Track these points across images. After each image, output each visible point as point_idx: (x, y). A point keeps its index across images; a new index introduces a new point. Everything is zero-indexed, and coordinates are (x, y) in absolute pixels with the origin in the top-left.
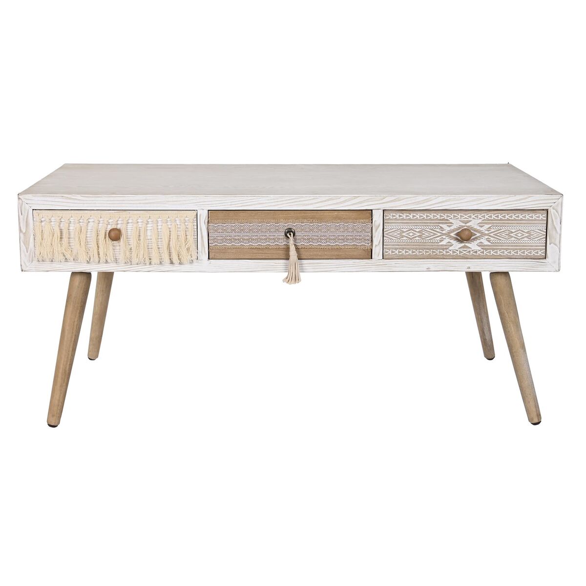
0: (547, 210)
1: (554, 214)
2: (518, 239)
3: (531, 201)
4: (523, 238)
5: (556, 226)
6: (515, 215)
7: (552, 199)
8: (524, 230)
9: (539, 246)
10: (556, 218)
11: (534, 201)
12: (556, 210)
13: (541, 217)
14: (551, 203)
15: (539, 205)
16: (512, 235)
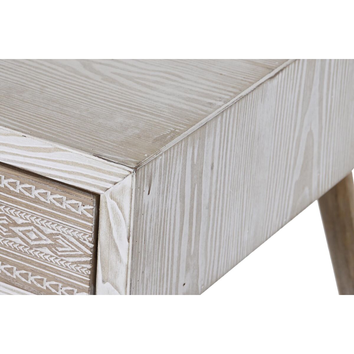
0: (97, 197)
1: (113, 208)
2: (28, 243)
3: (59, 162)
4: (39, 246)
5: (117, 241)
6: (21, 183)
7: (110, 173)
8: (41, 227)
9: (75, 279)
10: (118, 224)
11: (67, 163)
12: (118, 204)
13: (82, 208)
14: (106, 181)
15: (79, 178)
16: (16, 229)
